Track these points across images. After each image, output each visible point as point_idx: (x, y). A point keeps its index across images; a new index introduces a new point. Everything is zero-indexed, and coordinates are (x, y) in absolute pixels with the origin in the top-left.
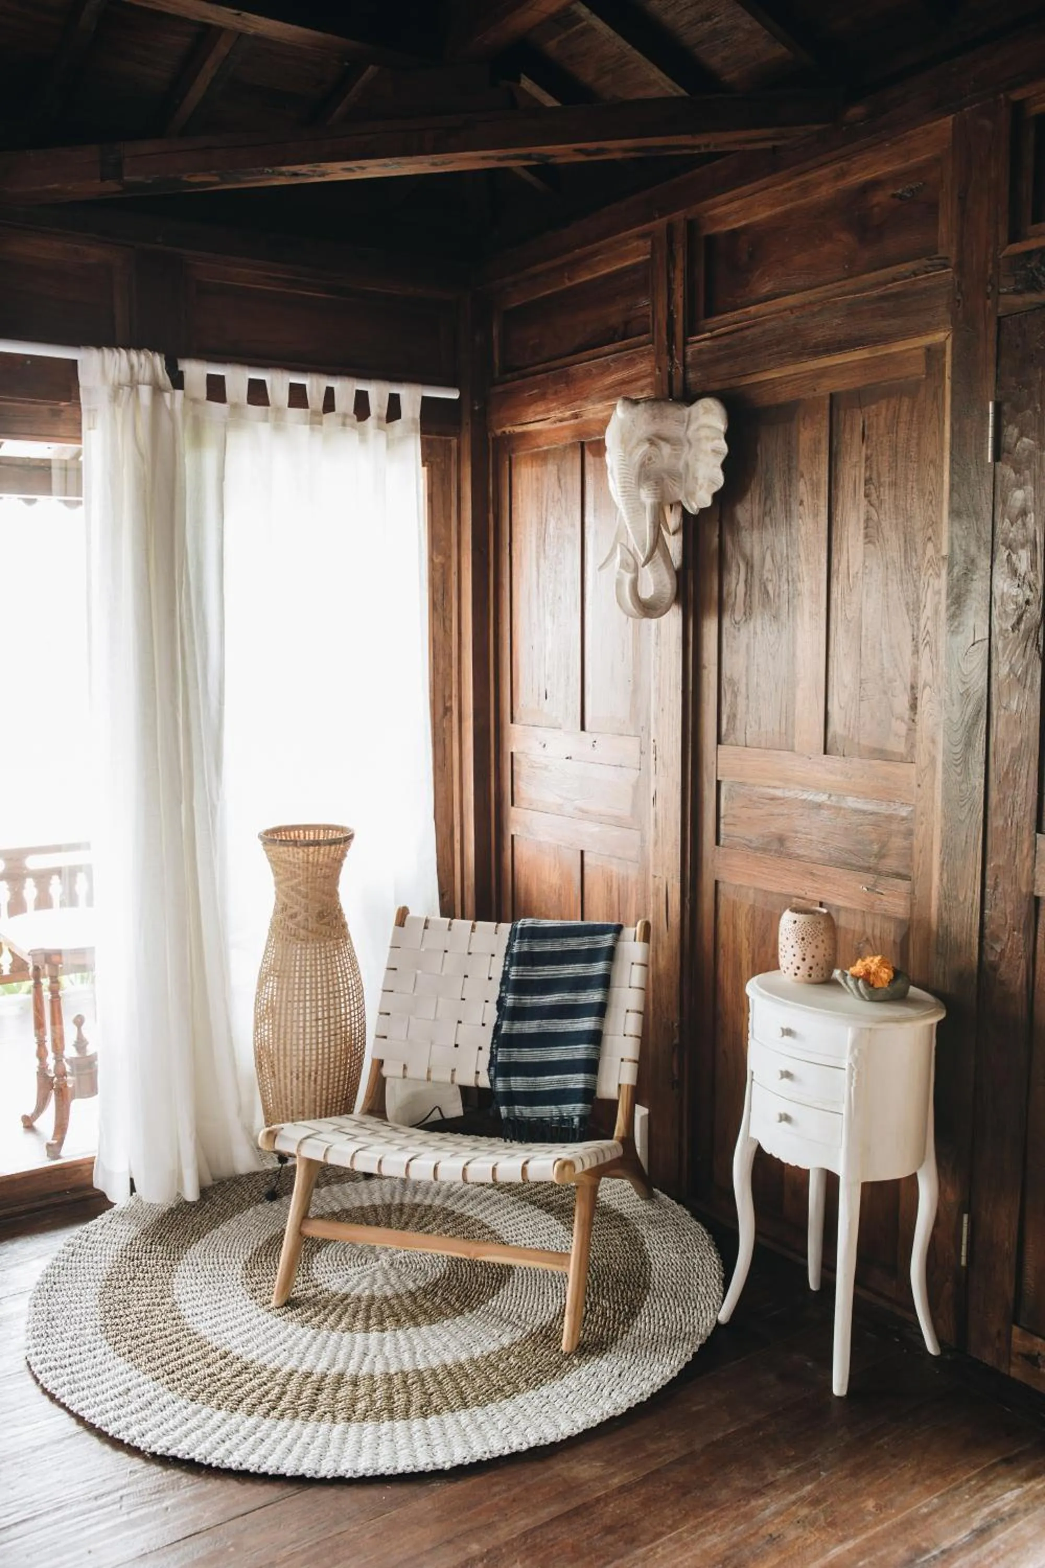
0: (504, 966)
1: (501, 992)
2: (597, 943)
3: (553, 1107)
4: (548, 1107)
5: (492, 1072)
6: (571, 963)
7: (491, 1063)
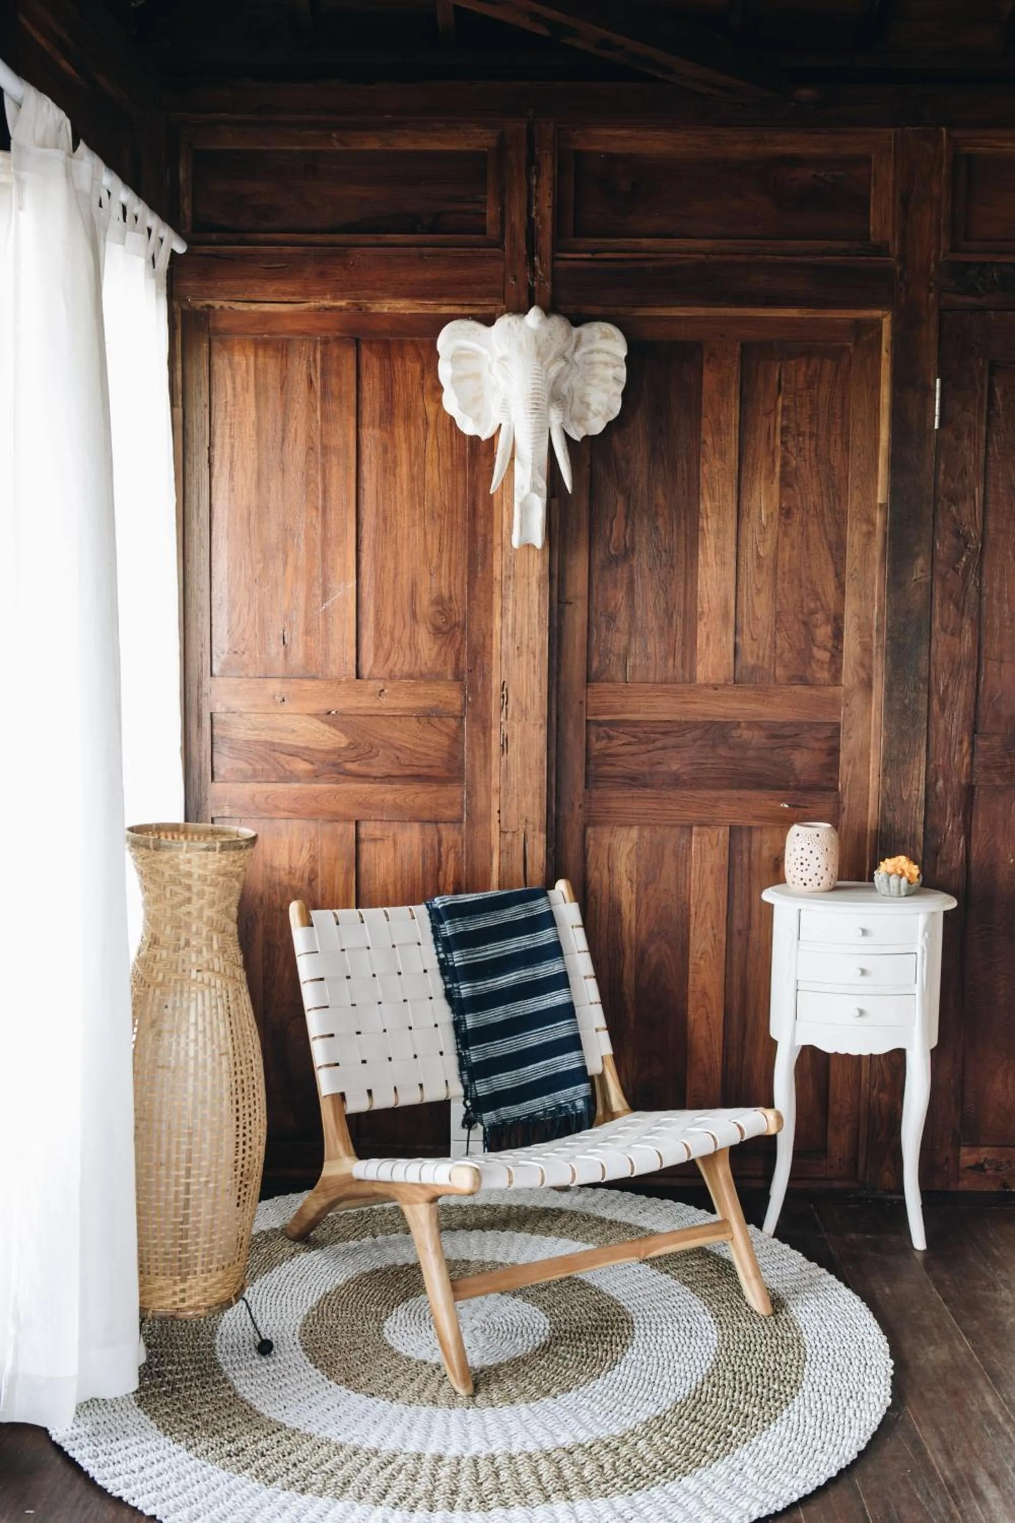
0: (438, 953)
1: (445, 983)
2: (532, 910)
3: (545, 1097)
4: (537, 1100)
5: (465, 1077)
6: (512, 937)
7: (461, 1067)
